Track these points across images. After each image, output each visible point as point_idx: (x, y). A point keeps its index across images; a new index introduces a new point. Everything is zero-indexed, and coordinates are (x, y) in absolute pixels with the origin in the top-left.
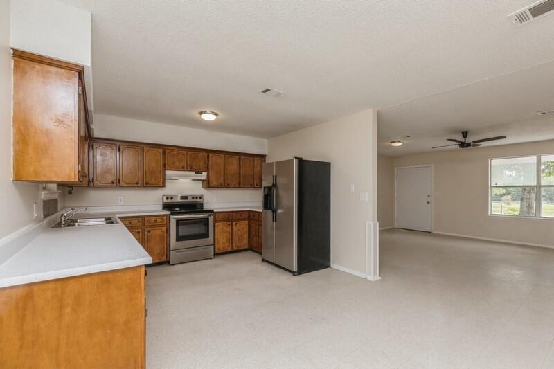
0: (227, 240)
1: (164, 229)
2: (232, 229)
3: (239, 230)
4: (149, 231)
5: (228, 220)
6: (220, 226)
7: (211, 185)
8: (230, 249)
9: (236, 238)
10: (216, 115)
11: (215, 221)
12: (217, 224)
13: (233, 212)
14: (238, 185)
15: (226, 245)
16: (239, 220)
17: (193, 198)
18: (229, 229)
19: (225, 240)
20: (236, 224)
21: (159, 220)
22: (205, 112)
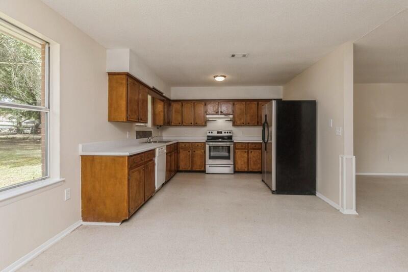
0: (244, 163)
1: (203, 151)
2: (248, 155)
3: (254, 157)
4: (194, 151)
5: (245, 148)
6: (238, 153)
7: (236, 124)
8: (246, 170)
9: (251, 162)
10: (225, 77)
11: (235, 148)
12: (236, 151)
13: (249, 143)
14: (256, 124)
15: (243, 166)
16: (254, 149)
17: (225, 133)
18: (245, 155)
19: (243, 163)
20: (251, 152)
21: (200, 145)
22: (217, 76)
